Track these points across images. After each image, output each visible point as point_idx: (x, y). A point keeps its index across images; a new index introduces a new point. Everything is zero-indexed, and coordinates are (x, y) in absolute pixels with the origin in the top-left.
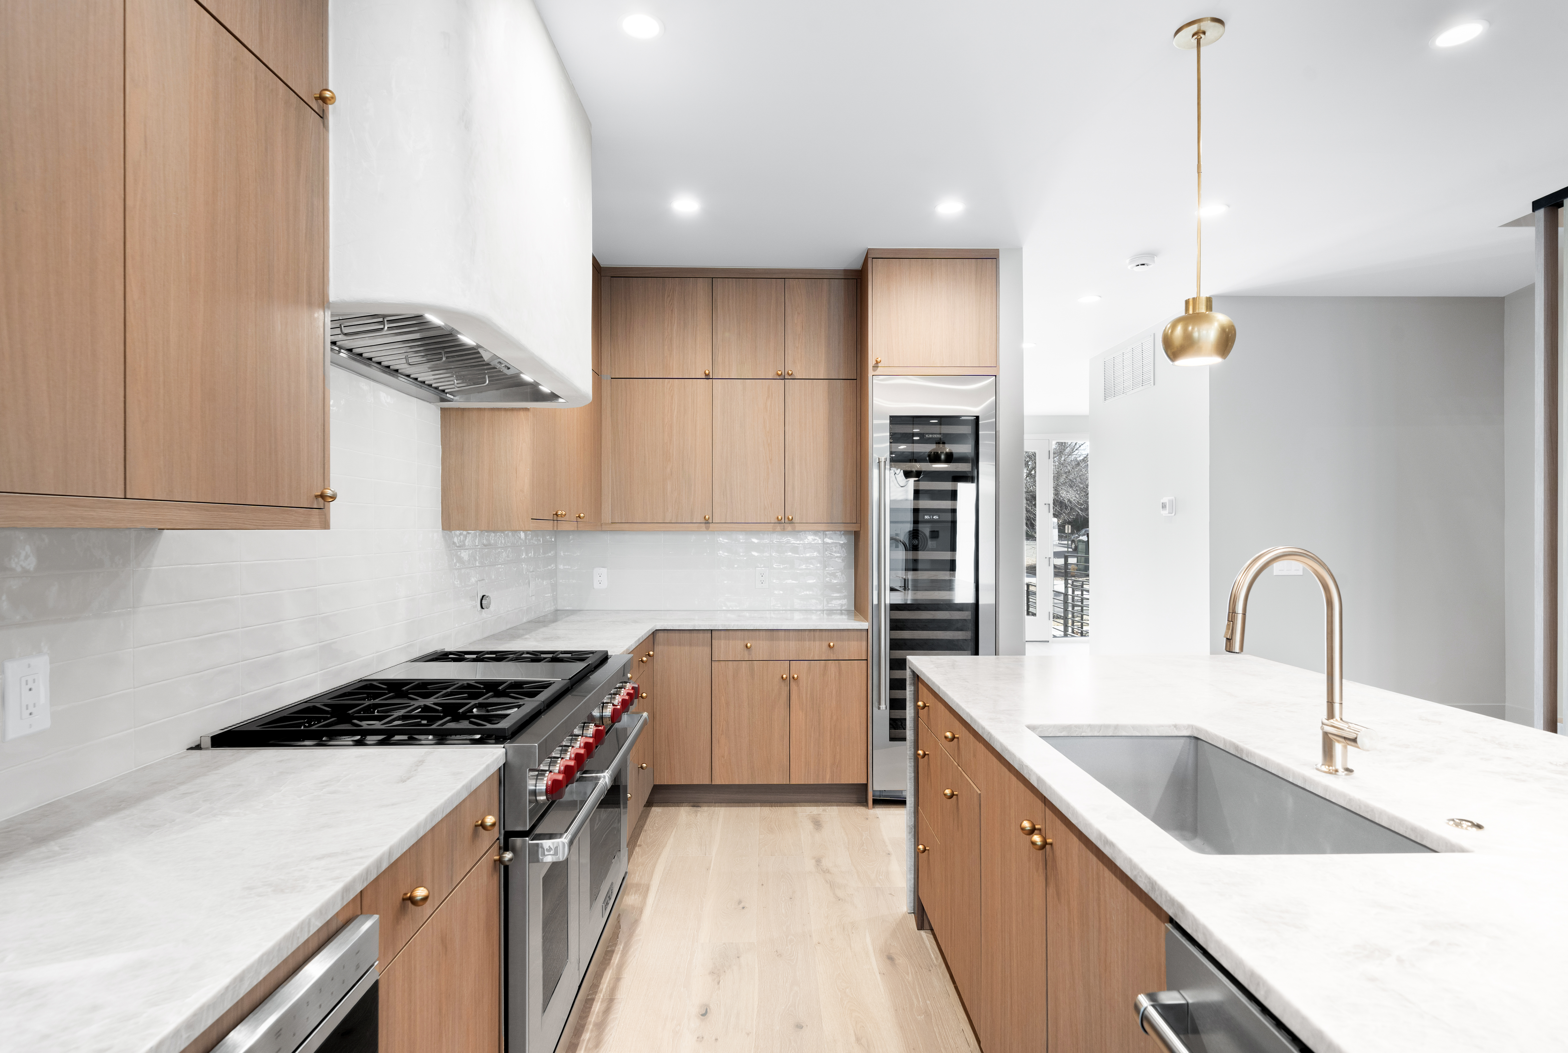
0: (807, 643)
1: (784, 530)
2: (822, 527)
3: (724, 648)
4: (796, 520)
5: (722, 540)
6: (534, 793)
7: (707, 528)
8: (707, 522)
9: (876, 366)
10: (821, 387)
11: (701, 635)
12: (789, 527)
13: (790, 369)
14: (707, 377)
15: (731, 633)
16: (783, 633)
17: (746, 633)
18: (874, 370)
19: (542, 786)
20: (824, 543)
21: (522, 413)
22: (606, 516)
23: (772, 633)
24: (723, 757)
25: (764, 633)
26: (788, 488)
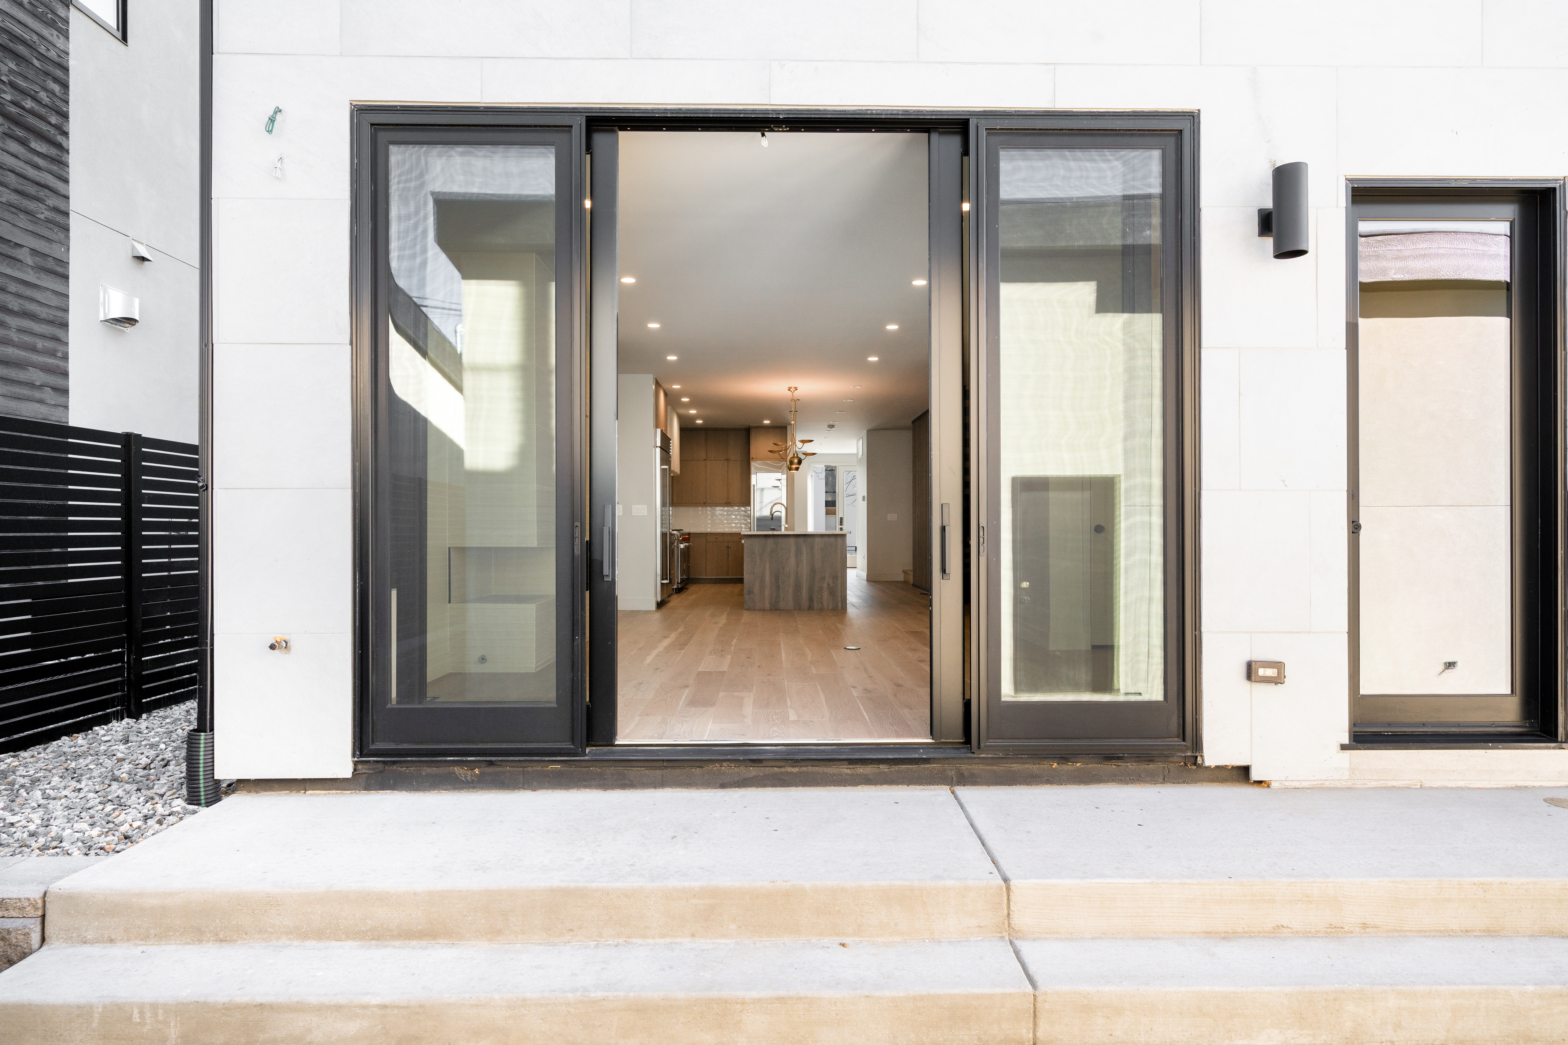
0: (733, 537)
5: (710, 508)
8: (704, 503)
10: (739, 462)
13: (730, 457)
16: (726, 534)
18: (752, 460)
24: (709, 570)
26: (730, 493)
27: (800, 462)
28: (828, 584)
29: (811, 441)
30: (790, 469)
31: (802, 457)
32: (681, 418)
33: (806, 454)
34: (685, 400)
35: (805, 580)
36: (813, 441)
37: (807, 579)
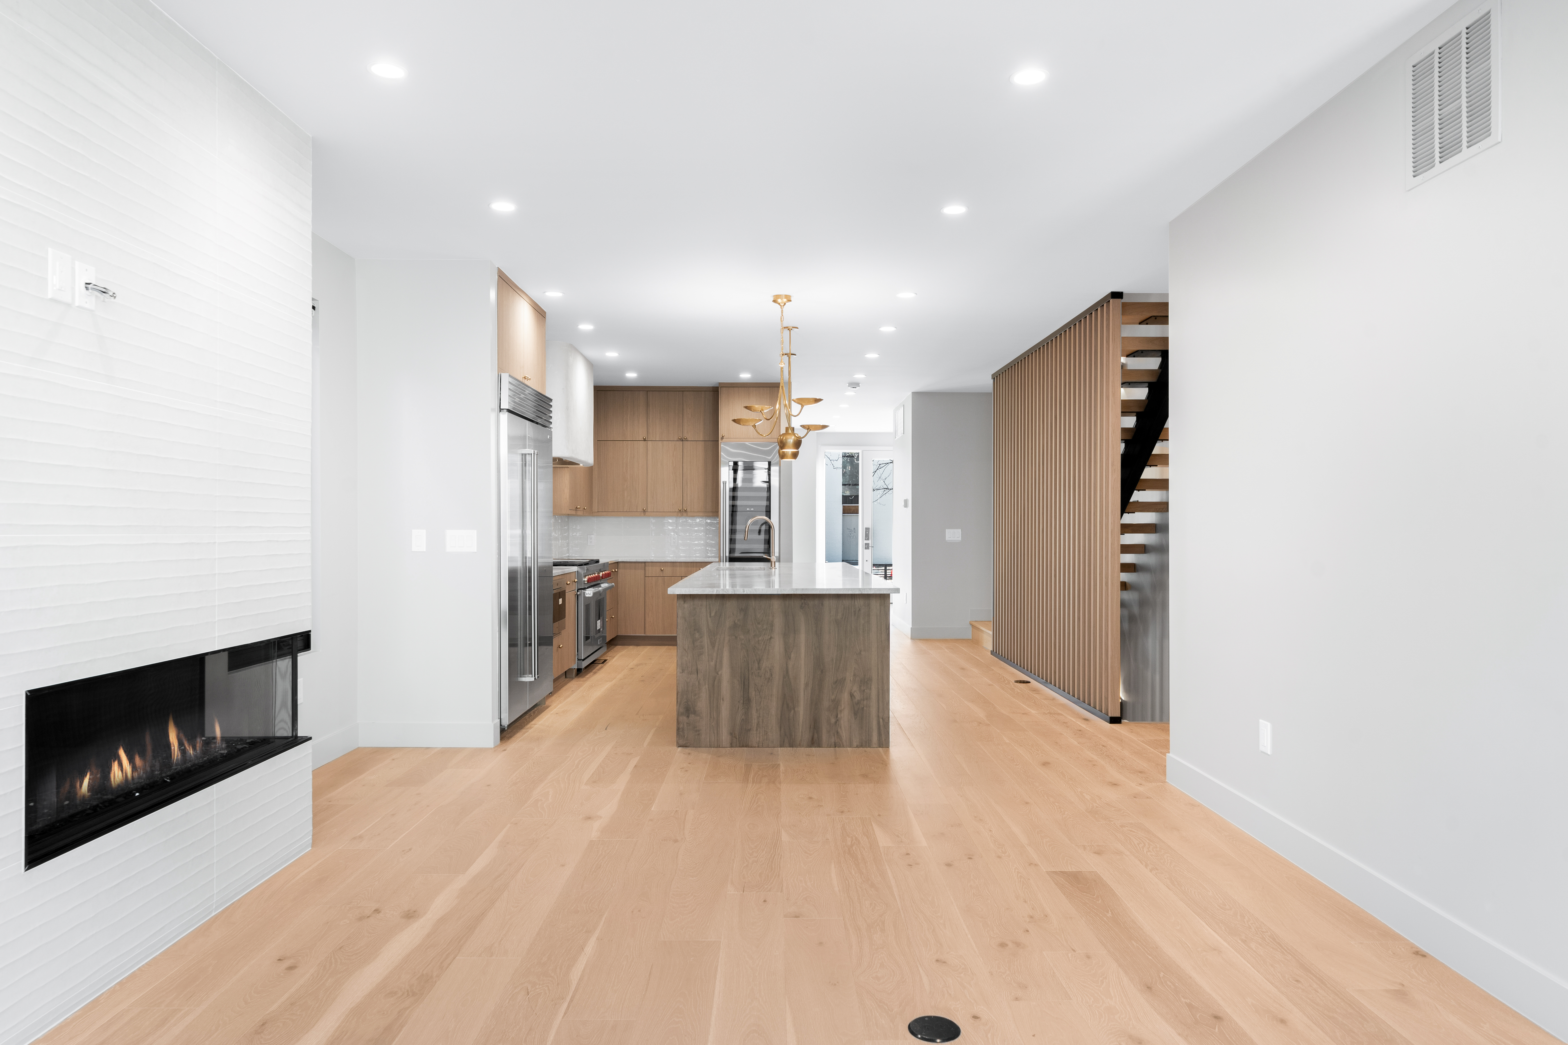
0: (690, 568)
1: (682, 515)
2: (701, 514)
3: (650, 571)
4: (689, 510)
5: (653, 520)
6: (584, 581)
7: (645, 514)
8: (644, 511)
9: (723, 438)
10: (701, 446)
11: (640, 564)
12: (685, 514)
13: (686, 435)
14: (645, 440)
15: (654, 563)
16: (678, 564)
17: (661, 563)
18: (721, 440)
19: (586, 579)
20: (706, 523)
21: (566, 469)
22: (595, 508)
23: (673, 564)
24: (650, 622)
25: (670, 563)
26: (685, 495)
27: (798, 444)
28: (852, 696)
29: (817, 401)
30: (783, 456)
31: (800, 432)
32: (591, 365)
33: (808, 428)
34: (586, 327)
35: (802, 686)
36: (820, 400)
37: (807, 685)
